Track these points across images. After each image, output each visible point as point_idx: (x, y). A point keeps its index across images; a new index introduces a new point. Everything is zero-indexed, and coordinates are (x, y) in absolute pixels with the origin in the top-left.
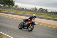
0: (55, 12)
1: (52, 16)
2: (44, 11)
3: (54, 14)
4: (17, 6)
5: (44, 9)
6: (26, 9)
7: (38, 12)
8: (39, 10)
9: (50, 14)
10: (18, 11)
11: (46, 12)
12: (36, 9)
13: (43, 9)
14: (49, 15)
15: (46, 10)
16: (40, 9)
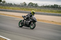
0: (46, 6)
1: (43, 11)
2: (34, 5)
3: (45, 9)
4: (5, 1)
5: (34, 4)
6: (14, 4)
7: (27, 7)
8: (28, 5)
9: (41, 8)
10: (6, 7)
11: (36, 7)
12: (25, 4)
13: (32, 3)
14: (39, 9)
15: (36, 4)
16: (30, 3)
